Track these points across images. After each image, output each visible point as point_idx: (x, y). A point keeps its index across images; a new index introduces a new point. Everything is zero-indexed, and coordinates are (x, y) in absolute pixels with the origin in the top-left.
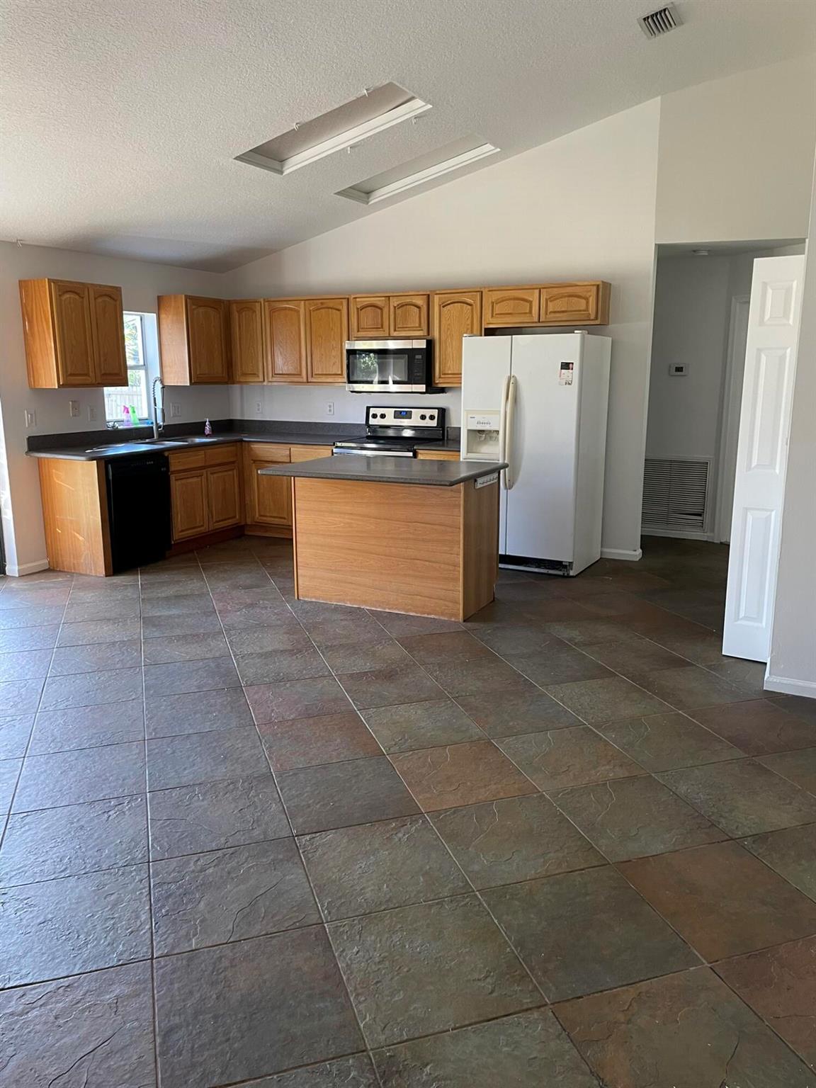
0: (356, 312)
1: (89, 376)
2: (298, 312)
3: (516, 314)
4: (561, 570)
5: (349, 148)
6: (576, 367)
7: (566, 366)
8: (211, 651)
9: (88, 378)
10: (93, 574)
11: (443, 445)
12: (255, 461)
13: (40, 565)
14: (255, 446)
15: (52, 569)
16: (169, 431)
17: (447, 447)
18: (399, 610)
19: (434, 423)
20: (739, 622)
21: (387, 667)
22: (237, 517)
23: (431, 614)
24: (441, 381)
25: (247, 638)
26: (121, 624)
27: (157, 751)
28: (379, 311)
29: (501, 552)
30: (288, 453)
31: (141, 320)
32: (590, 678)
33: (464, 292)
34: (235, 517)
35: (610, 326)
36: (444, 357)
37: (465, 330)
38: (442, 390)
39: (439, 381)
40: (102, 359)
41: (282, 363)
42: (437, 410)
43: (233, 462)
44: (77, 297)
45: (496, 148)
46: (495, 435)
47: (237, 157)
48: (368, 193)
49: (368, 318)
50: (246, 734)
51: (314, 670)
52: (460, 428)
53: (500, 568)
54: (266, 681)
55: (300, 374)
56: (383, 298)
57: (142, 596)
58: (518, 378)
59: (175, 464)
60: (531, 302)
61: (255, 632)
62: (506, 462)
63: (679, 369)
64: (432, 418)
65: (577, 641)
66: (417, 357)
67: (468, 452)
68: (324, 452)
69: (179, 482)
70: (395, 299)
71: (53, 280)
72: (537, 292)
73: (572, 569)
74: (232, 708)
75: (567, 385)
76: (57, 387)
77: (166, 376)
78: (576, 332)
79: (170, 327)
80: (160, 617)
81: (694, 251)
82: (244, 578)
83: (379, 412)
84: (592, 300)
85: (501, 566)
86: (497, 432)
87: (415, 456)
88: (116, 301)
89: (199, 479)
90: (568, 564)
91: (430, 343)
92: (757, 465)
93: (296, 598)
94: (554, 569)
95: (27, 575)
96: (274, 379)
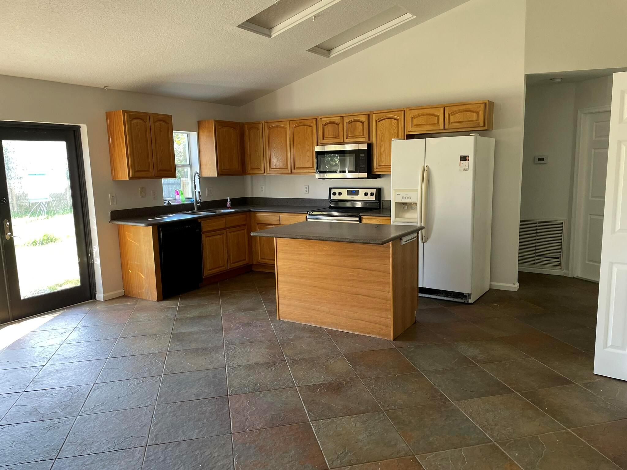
0: (322, 128)
1: (150, 172)
2: (285, 128)
3: (427, 124)
4: (462, 299)
5: (314, 17)
6: (471, 159)
7: (464, 158)
8: (212, 362)
9: (150, 173)
10: (150, 299)
11: (379, 213)
12: (258, 224)
13: (118, 293)
14: (258, 214)
15: (126, 296)
16: (205, 206)
17: (382, 214)
18: (348, 330)
19: (373, 198)
20: (606, 350)
21: (336, 380)
22: (247, 260)
23: (370, 334)
24: (377, 170)
25: (239, 352)
26: (157, 339)
27: (153, 457)
28: (337, 126)
29: (420, 285)
30: (279, 218)
31: (188, 136)
32: (492, 394)
33: (393, 112)
34: (245, 260)
35: (493, 131)
36: (379, 154)
37: (394, 136)
38: (379, 176)
39: (376, 170)
40: (159, 161)
41: (276, 160)
42: (375, 189)
43: (244, 225)
44: (141, 121)
45: (413, 16)
46: (414, 206)
47: (239, 25)
48: (329, 50)
49: (330, 130)
50: (223, 442)
51: (282, 381)
52: (391, 201)
53: (420, 296)
54: (246, 391)
55: (287, 168)
56: (340, 118)
57: (177, 317)
58: (429, 167)
59: (206, 226)
60: (438, 117)
61: (246, 347)
62: (422, 225)
63: (541, 159)
64: (372, 194)
65: (478, 359)
66: (362, 155)
67: (396, 217)
68: (300, 218)
69: (208, 239)
70: (347, 118)
71: (126, 111)
72: (442, 109)
73: (470, 299)
74: (217, 415)
75: (465, 172)
76: (128, 179)
77: (203, 171)
78: (470, 134)
79: (205, 140)
80: (184, 333)
81: (551, 79)
82: (246, 302)
83: (337, 191)
84: (481, 113)
85: (420, 295)
86: (416, 204)
87: (360, 220)
88: (168, 124)
89: (222, 236)
90: (467, 295)
91: (370, 146)
92: (620, 229)
93: (278, 319)
94: (457, 298)
95: (109, 300)
96: (271, 172)
